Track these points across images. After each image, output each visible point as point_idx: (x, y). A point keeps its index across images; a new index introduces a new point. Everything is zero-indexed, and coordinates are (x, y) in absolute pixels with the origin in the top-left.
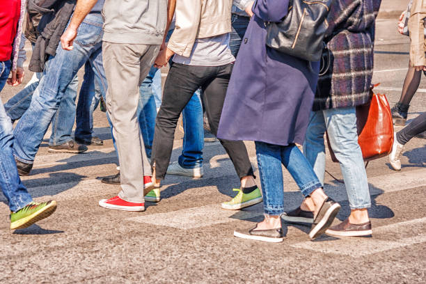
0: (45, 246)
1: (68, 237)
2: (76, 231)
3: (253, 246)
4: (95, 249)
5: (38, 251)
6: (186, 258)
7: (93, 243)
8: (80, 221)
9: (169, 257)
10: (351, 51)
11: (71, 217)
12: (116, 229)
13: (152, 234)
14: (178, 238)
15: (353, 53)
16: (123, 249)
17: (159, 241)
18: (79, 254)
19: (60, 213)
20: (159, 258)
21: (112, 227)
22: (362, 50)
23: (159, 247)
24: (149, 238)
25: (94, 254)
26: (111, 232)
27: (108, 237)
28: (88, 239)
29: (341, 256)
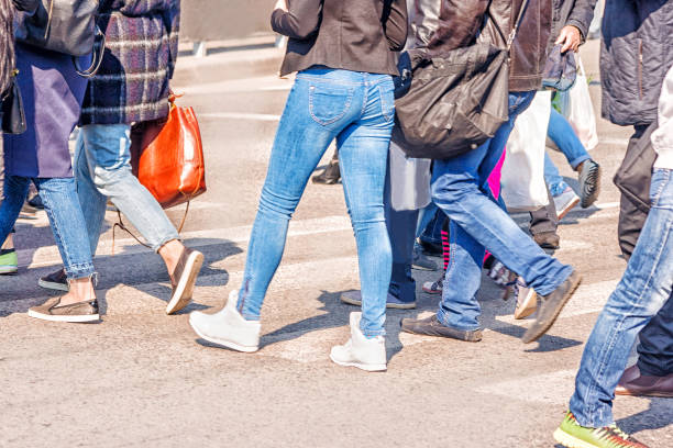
0: (83, 386)
1: (120, 373)
2: (133, 363)
3: (412, 389)
4: (163, 392)
5: (72, 394)
6: (308, 407)
7: (160, 382)
8: (138, 348)
9: (280, 405)
10: (122, 44)
11: (125, 341)
12: (196, 361)
13: (253, 369)
14: (295, 376)
15: (125, 47)
16: (208, 393)
17: (264, 380)
18: (137, 400)
19: (107, 334)
20: (264, 407)
21: (189, 357)
22: (141, 42)
23: (264, 390)
24: (248, 376)
25: (161, 400)
26: (187, 365)
27: (182, 373)
28: (152, 375)
29: (552, 407)
